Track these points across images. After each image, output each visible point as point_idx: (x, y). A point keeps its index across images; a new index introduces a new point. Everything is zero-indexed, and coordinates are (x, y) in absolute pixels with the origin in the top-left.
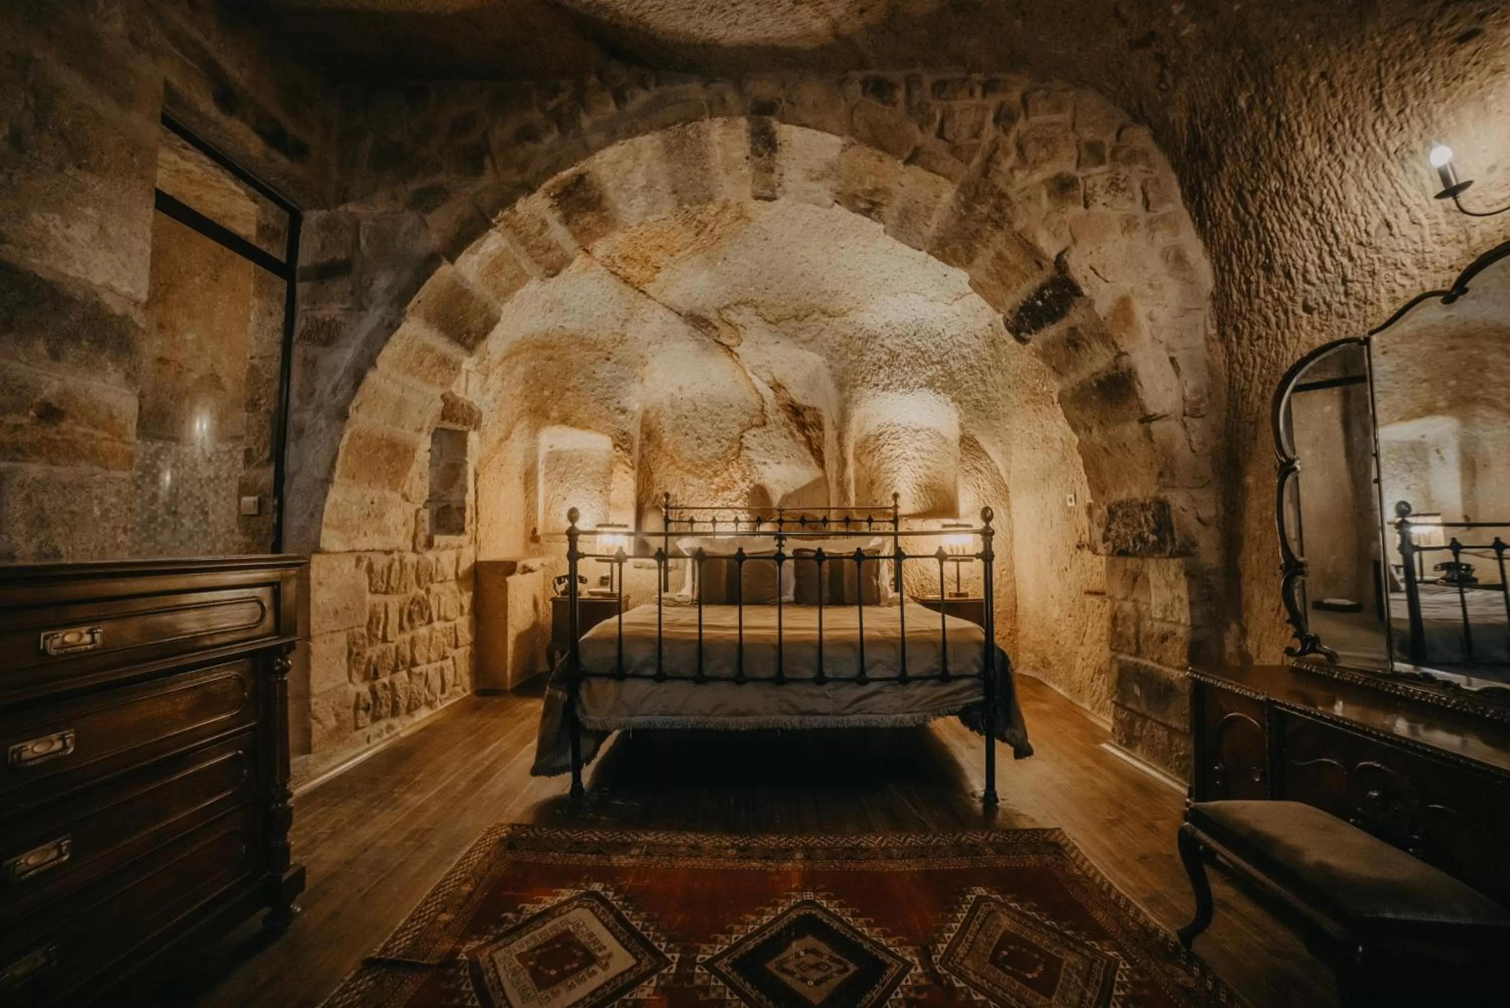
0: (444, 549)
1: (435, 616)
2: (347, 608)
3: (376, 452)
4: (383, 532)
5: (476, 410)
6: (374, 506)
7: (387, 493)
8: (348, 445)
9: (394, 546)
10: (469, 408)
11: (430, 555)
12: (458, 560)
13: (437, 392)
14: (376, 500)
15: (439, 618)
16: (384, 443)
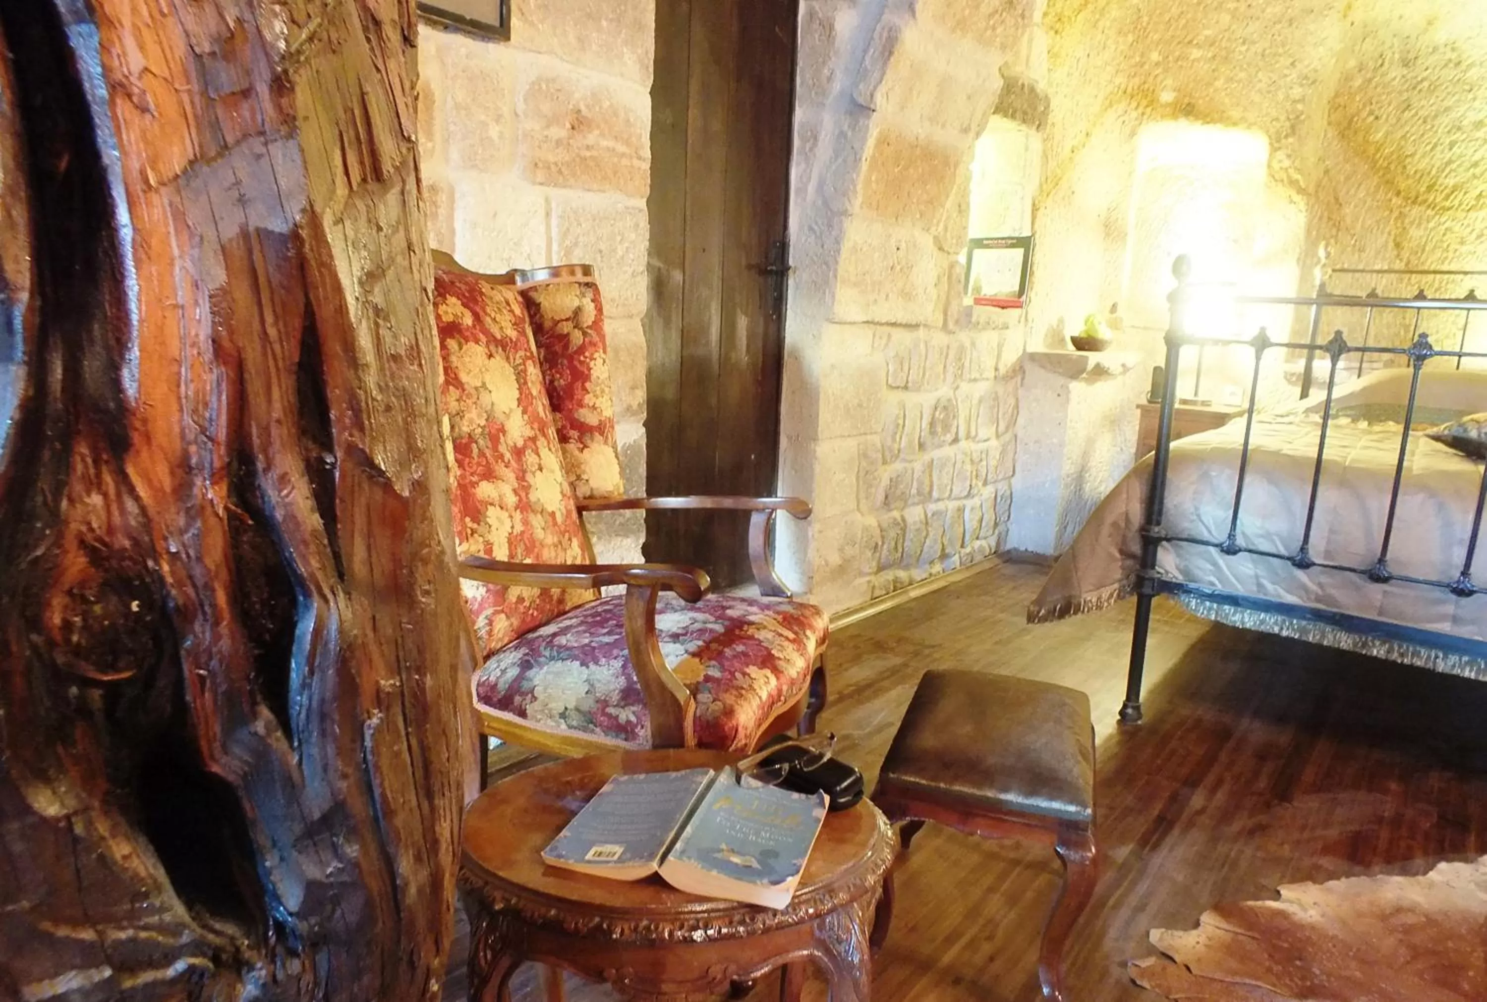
0: (984, 329)
1: (962, 434)
2: (860, 405)
3: (906, 168)
4: (907, 295)
5: (1041, 95)
6: (901, 253)
7: (918, 233)
8: (873, 157)
9: (921, 319)
10: (1032, 90)
11: (964, 337)
12: (1000, 346)
13: (995, 59)
14: (903, 246)
15: (968, 437)
16: (918, 151)
